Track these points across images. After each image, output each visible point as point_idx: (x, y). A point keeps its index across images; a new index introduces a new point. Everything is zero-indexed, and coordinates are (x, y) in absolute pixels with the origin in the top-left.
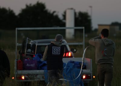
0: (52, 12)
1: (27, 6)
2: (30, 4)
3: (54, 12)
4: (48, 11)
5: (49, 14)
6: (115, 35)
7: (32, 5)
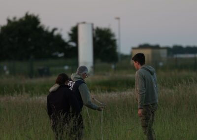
0: (50, 30)
1: (9, 21)
2: (15, 18)
3: (55, 30)
4: (45, 29)
5: (46, 32)
6: (161, 64)
7: (17, 19)
